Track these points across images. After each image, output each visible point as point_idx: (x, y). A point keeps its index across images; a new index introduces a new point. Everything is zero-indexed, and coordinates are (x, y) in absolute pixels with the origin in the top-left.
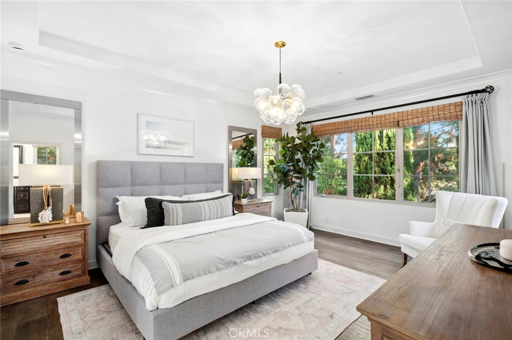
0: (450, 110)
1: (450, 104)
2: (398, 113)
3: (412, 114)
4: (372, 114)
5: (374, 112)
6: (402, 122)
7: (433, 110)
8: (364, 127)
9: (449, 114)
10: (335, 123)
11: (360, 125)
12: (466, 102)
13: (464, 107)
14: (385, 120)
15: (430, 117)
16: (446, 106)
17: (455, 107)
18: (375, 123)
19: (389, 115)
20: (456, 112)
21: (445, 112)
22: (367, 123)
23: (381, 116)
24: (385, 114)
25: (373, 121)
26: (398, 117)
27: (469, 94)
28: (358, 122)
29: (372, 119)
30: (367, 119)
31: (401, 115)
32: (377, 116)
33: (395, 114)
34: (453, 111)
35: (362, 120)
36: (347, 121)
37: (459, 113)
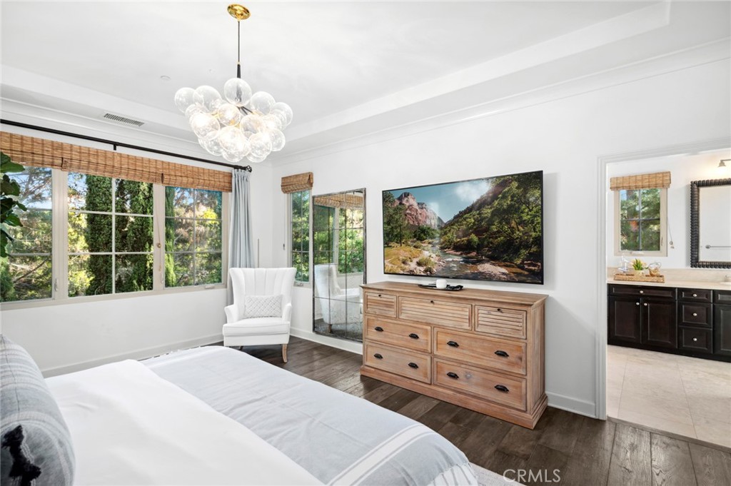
0: (219, 178)
1: (219, 171)
2: (162, 162)
3: (181, 170)
4: (115, 149)
5: (118, 147)
6: (168, 177)
7: (204, 173)
8: (101, 167)
9: (219, 183)
10: (22, 138)
11: (93, 160)
12: (235, 175)
13: (233, 179)
14: (142, 167)
15: (201, 181)
16: (216, 172)
17: (224, 177)
19: (149, 161)
20: (224, 182)
21: (215, 180)
22: (109, 163)
23: (136, 159)
24: (142, 158)
25: (121, 161)
26: (163, 169)
27: (236, 167)
28: (89, 153)
29: (119, 158)
30: (109, 155)
31: (167, 167)
32: (128, 156)
33: (158, 163)
34: (221, 180)
35: (97, 153)
36: (57, 143)
37: (227, 185)
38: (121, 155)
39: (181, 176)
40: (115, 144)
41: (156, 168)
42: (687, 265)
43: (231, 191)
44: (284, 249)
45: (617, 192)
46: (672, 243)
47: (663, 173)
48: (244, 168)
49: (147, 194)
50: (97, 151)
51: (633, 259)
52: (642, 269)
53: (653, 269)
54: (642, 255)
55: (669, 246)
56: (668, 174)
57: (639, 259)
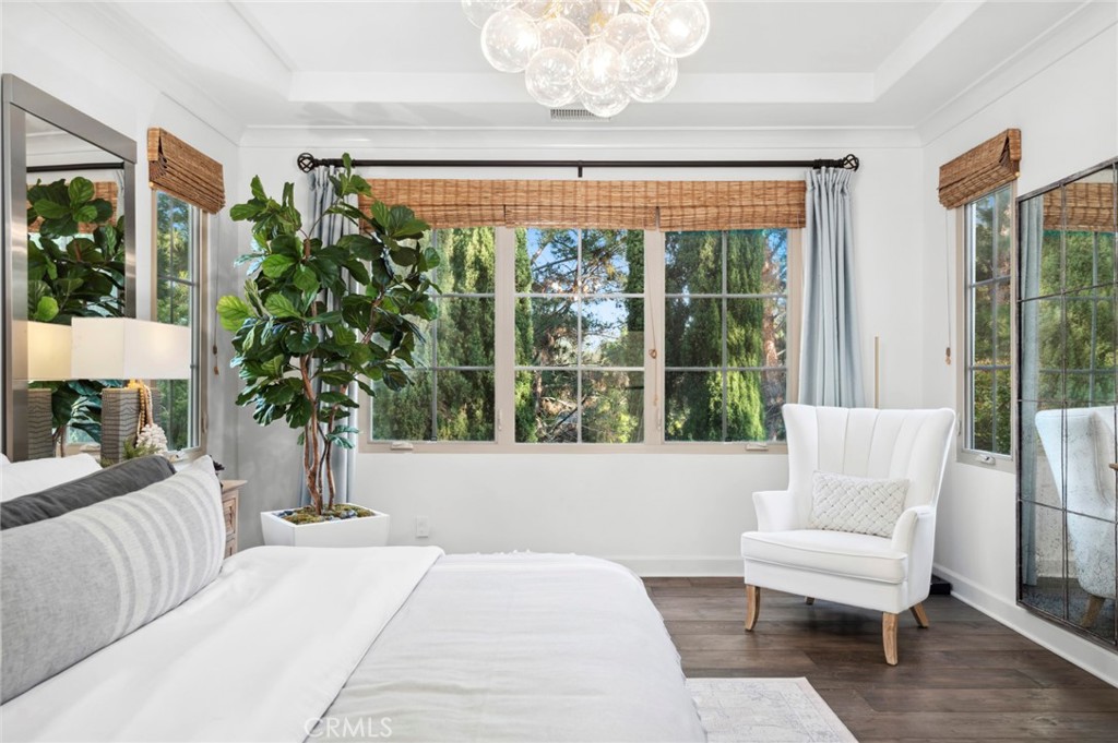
0: (776, 198)
1: (776, 182)
2: (658, 183)
3: (693, 195)
4: (580, 175)
5: (584, 170)
6: (667, 212)
7: (741, 192)
8: (557, 212)
9: (775, 209)
10: (457, 184)
11: (546, 202)
12: (813, 184)
13: (808, 196)
14: (622, 199)
15: (734, 210)
16: (768, 185)
17: (788, 193)
18: (594, 203)
19: (634, 185)
20: (789, 205)
21: (768, 203)
22: (569, 202)
23: (611, 186)
24: (622, 182)
25: (587, 196)
26: (658, 196)
27: (817, 165)
28: (540, 191)
29: (583, 190)
30: (569, 188)
31: (666, 191)
32: (599, 182)
33: (650, 186)
34: (782, 201)
35: (551, 187)
36: (498, 182)
37: (795, 210)
38: (587, 185)
39: (694, 207)
40: (580, 165)
41: (646, 197)
43: (802, 224)
44: (949, 362)
48: (839, 164)
49: (711, 265)
50: (552, 184)
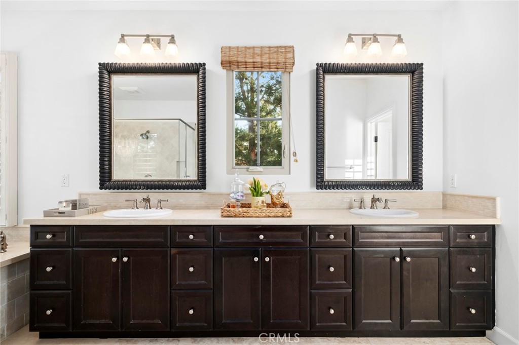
42: (311, 186)
45: (231, 72)
46: (295, 154)
47: (285, 47)
51: (250, 178)
52: (261, 195)
53: (275, 194)
54: (260, 173)
55: (292, 158)
56: (291, 49)
57: (258, 177)
